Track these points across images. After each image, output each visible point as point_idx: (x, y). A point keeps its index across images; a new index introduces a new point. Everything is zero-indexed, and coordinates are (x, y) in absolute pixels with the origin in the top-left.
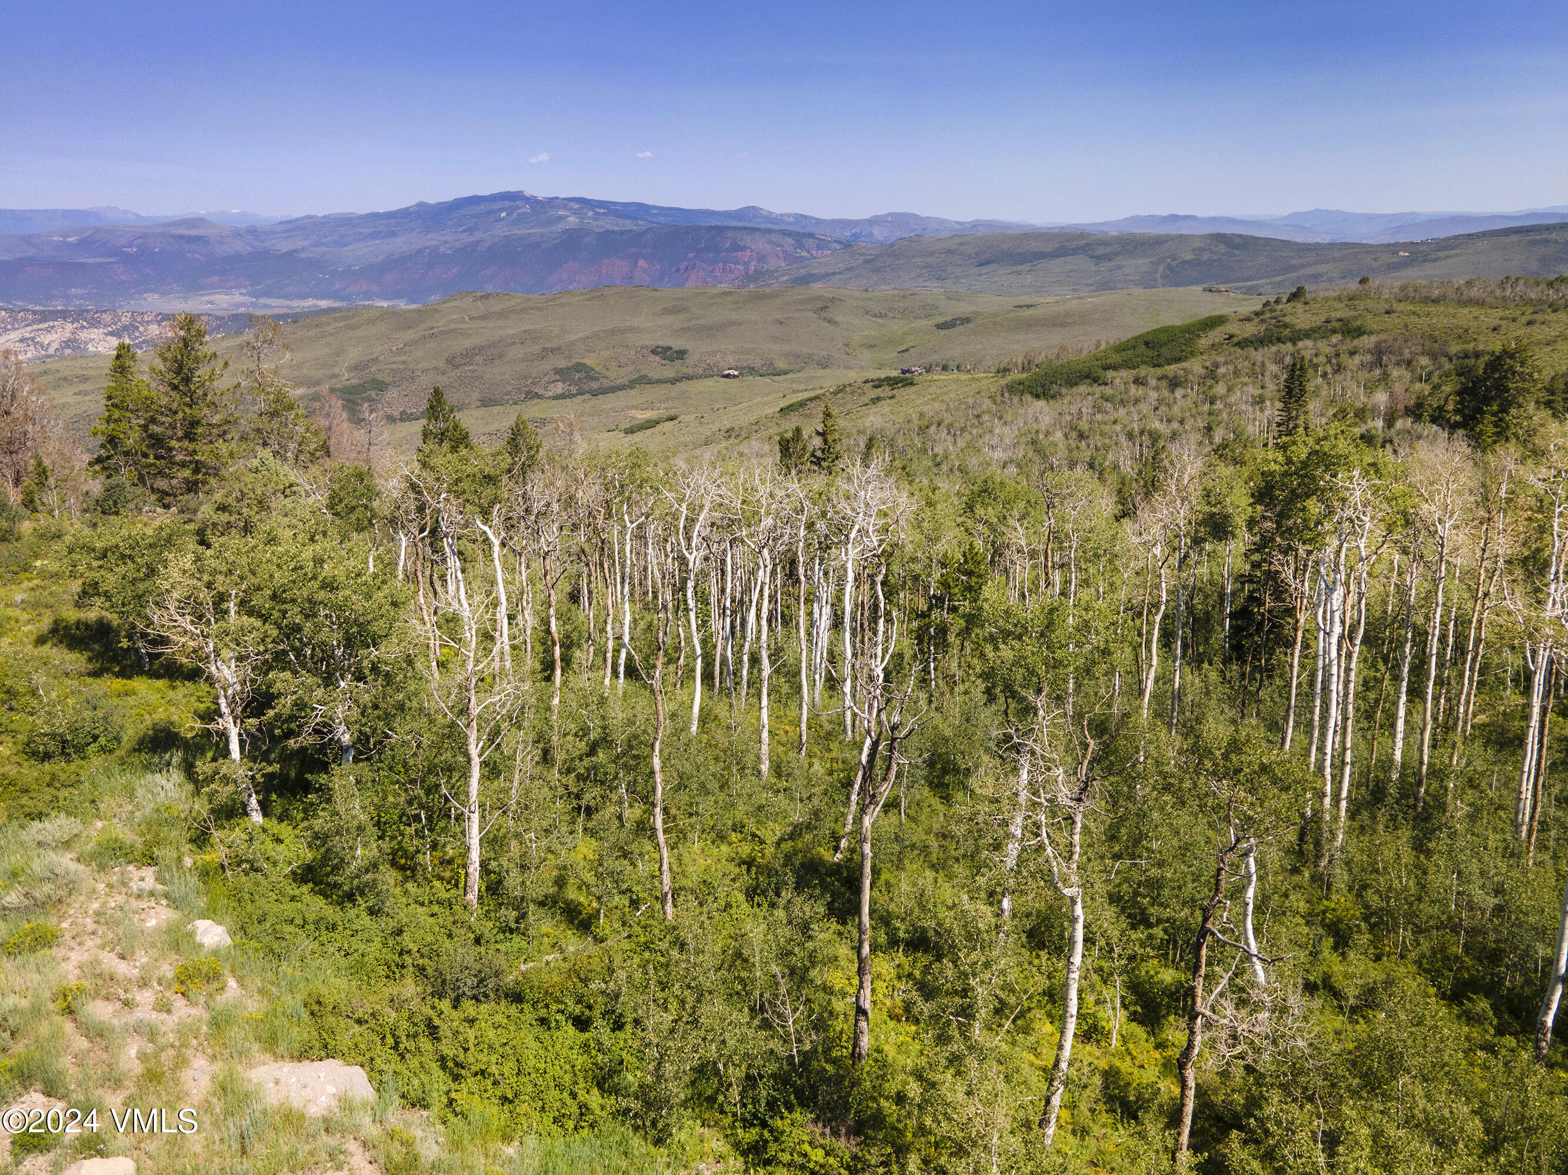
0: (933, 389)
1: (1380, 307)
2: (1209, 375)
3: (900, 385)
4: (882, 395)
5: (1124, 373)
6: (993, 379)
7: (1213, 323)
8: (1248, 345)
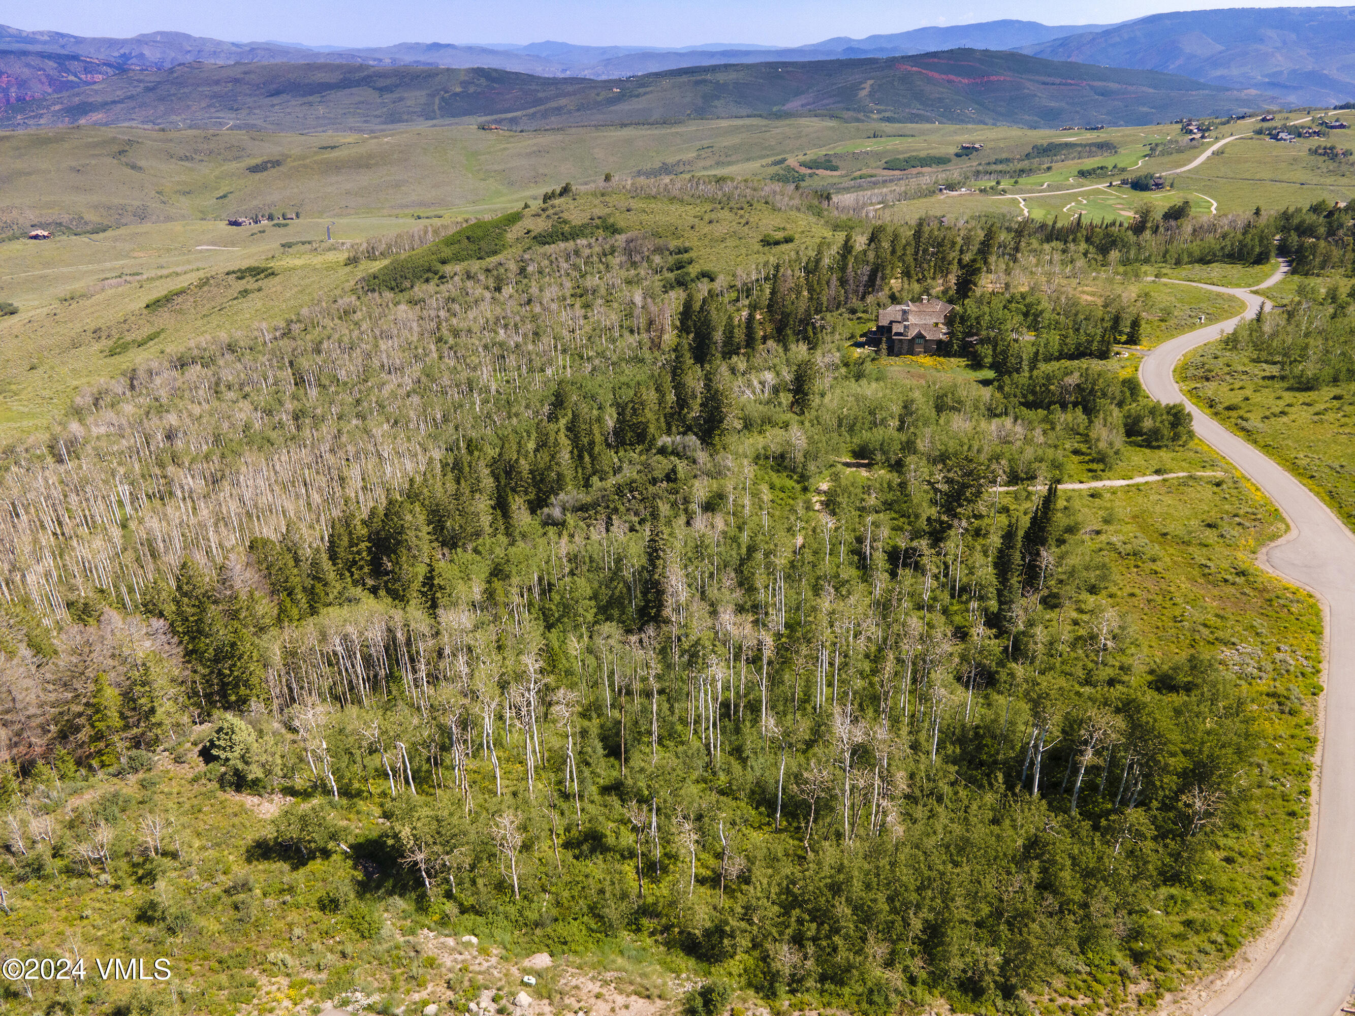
0: (296, 279)
1: (623, 204)
2: (522, 271)
3: (262, 275)
4: (248, 287)
5: (458, 268)
6: (348, 269)
7: (514, 218)
8: (543, 239)
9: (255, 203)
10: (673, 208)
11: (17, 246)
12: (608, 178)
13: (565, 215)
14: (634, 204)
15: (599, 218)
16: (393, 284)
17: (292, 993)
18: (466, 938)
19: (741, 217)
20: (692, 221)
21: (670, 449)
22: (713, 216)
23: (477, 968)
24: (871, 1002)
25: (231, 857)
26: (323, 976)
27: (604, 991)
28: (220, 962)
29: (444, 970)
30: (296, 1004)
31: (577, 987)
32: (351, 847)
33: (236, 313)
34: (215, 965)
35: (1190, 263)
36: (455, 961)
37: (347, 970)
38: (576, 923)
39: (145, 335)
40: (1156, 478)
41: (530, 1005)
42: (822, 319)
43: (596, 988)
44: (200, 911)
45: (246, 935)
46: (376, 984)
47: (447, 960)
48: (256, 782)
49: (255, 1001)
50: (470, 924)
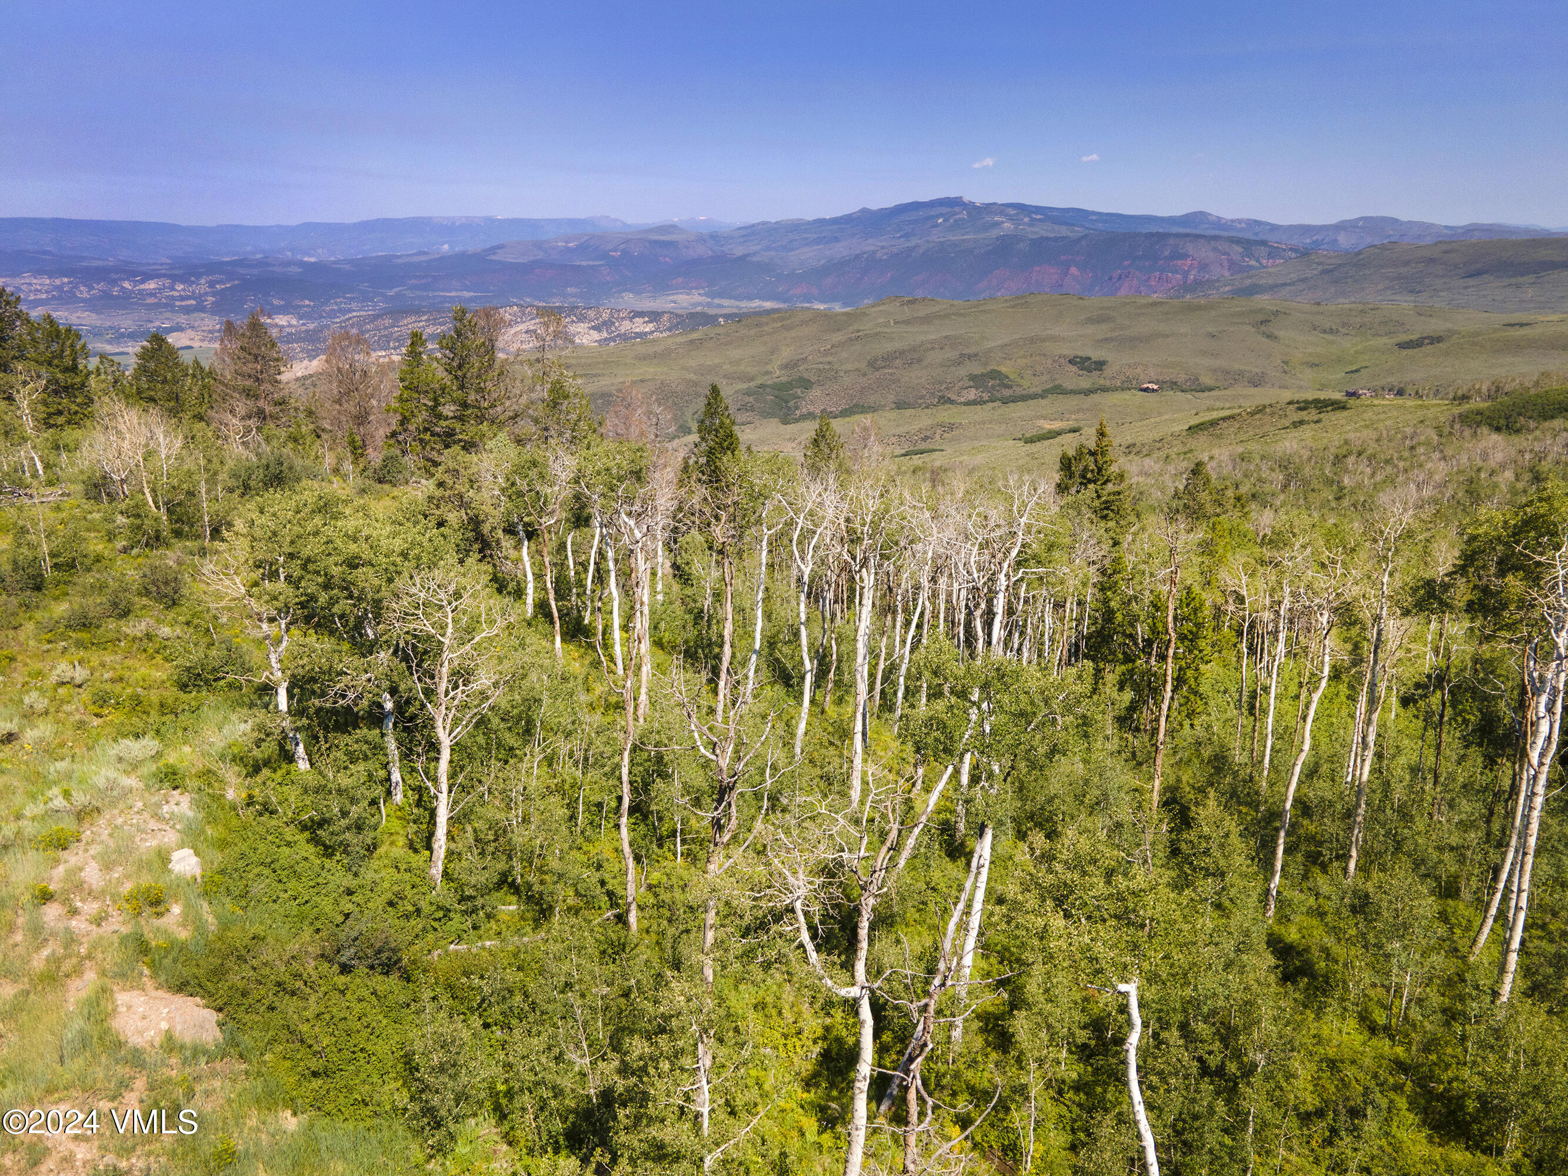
0: (1369, 415)
3: (1330, 408)
4: (1306, 418)
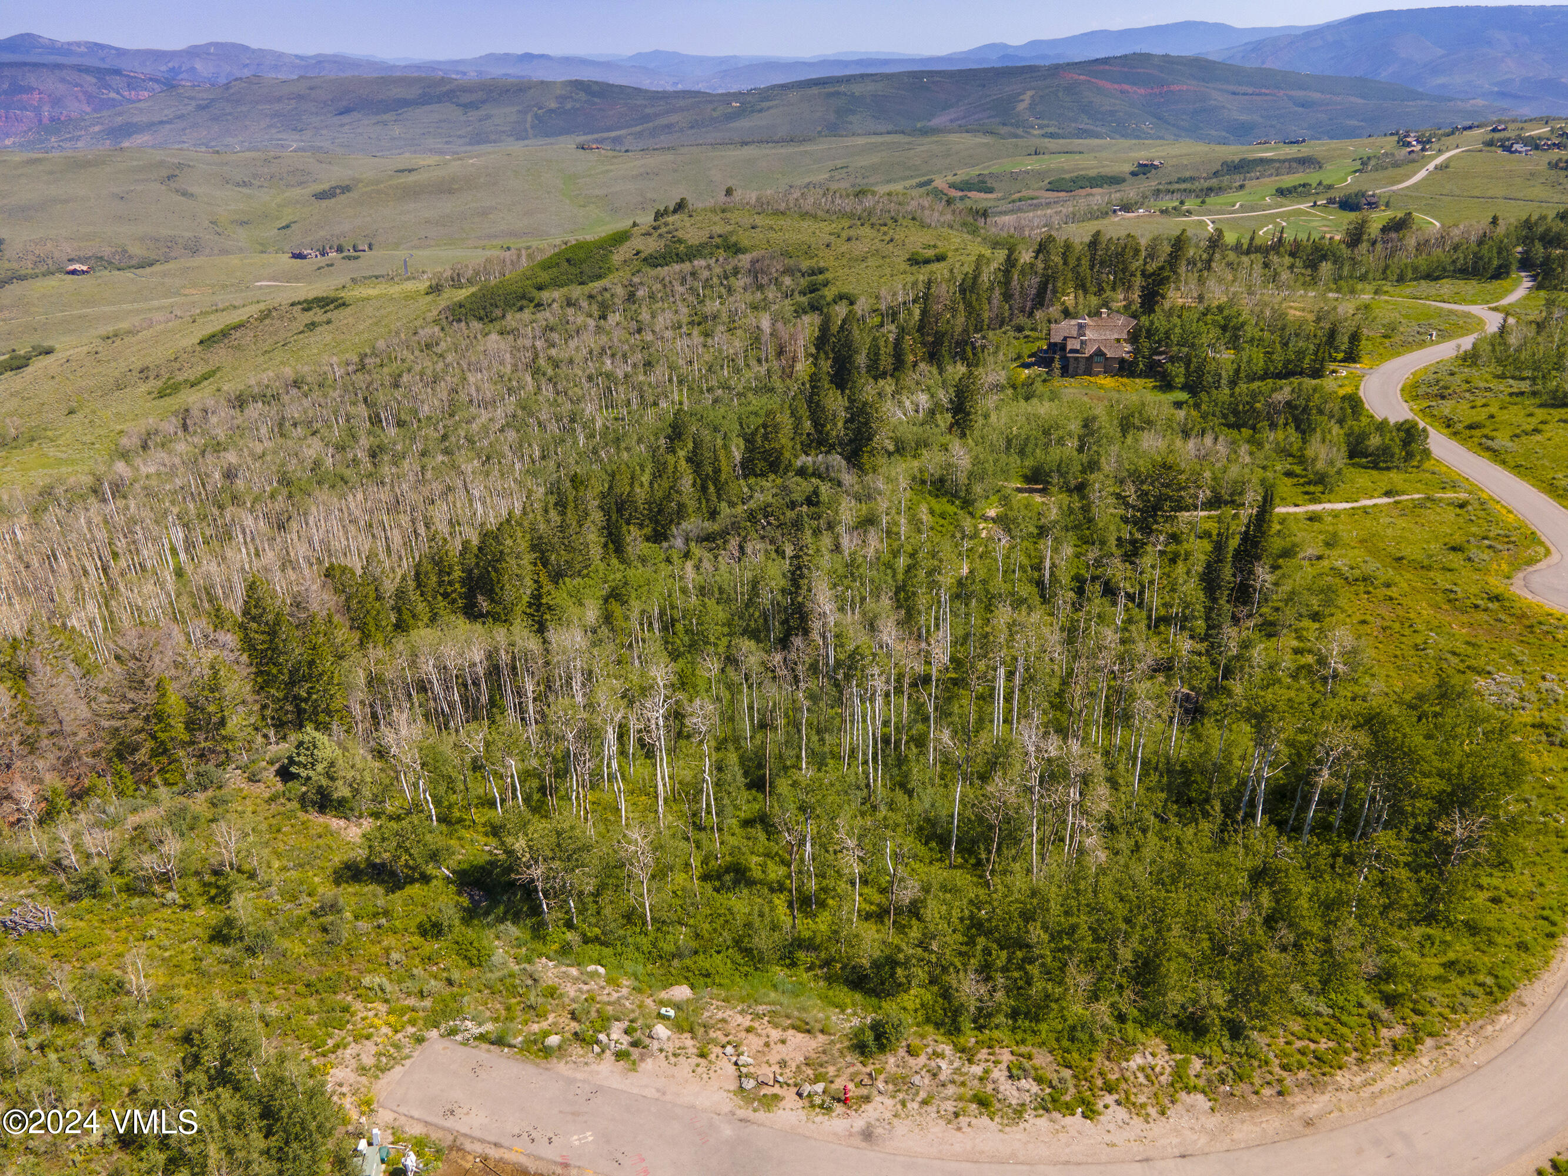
0: (370, 310)
1: (747, 221)
2: (631, 297)
3: (332, 306)
4: (316, 319)
5: (556, 294)
6: (429, 298)
7: (620, 238)
8: (654, 261)
9: (322, 233)
10: (805, 224)
11: (53, 283)
12: (729, 192)
13: (680, 234)
14: (759, 220)
15: (720, 236)
16: (482, 313)
17: (392, 1019)
18: (591, 968)
19: (885, 234)
20: (827, 239)
21: (810, 470)
22: (852, 233)
23: (605, 998)
24: (1072, 1040)
25: (316, 879)
26: (427, 1003)
27: (756, 1024)
28: (308, 986)
29: (567, 1000)
30: (396, 1032)
31: (724, 1020)
32: (454, 872)
33: (303, 348)
34: (301, 988)
35: (1415, 279)
36: (580, 991)
37: (454, 998)
38: (720, 957)
39: (199, 374)
40: (1385, 500)
41: (669, 1039)
42: (984, 338)
43: (746, 1022)
44: (283, 932)
45: (337, 959)
46: (488, 1013)
47: (571, 990)
48: (342, 802)
49: (350, 1027)
50: (595, 955)
